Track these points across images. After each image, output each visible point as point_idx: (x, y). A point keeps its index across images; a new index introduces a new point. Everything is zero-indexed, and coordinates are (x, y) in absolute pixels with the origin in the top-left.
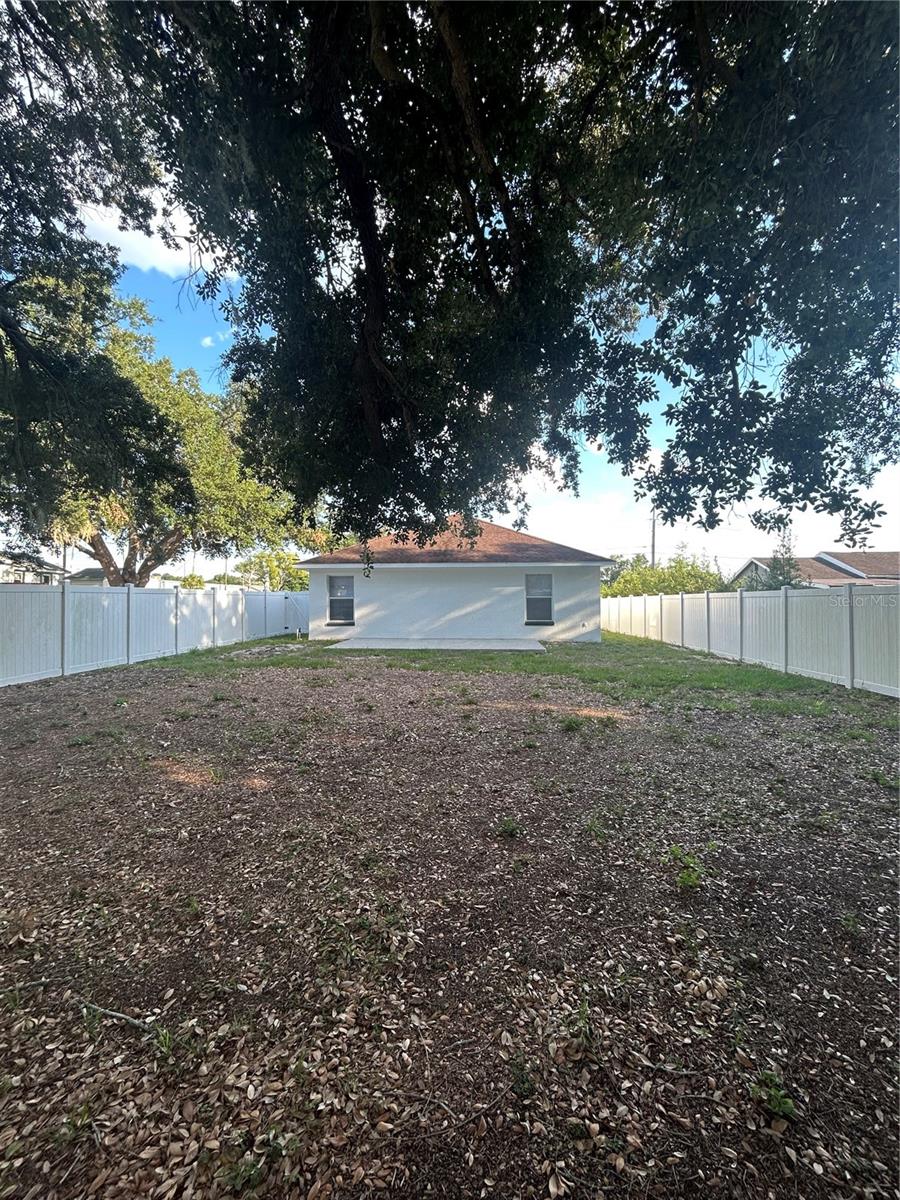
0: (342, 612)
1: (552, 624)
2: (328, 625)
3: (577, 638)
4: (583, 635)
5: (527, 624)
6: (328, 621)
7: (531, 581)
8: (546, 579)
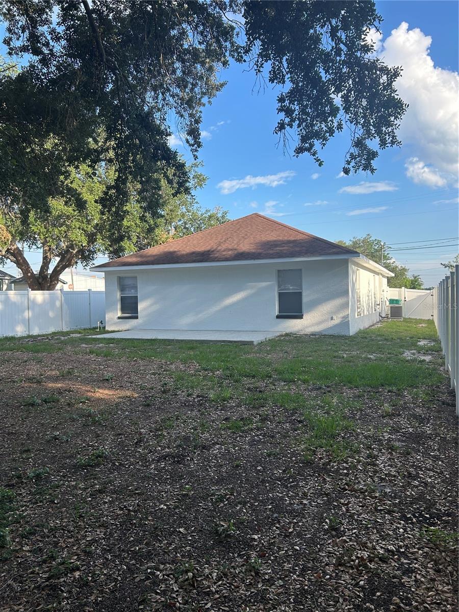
0: (130, 307)
1: (301, 317)
2: (119, 318)
3: (324, 330)
4: (331, 328)
5: (278, 317)
6: (119, 314)
7: (282, 275)
8: (296, 274)
